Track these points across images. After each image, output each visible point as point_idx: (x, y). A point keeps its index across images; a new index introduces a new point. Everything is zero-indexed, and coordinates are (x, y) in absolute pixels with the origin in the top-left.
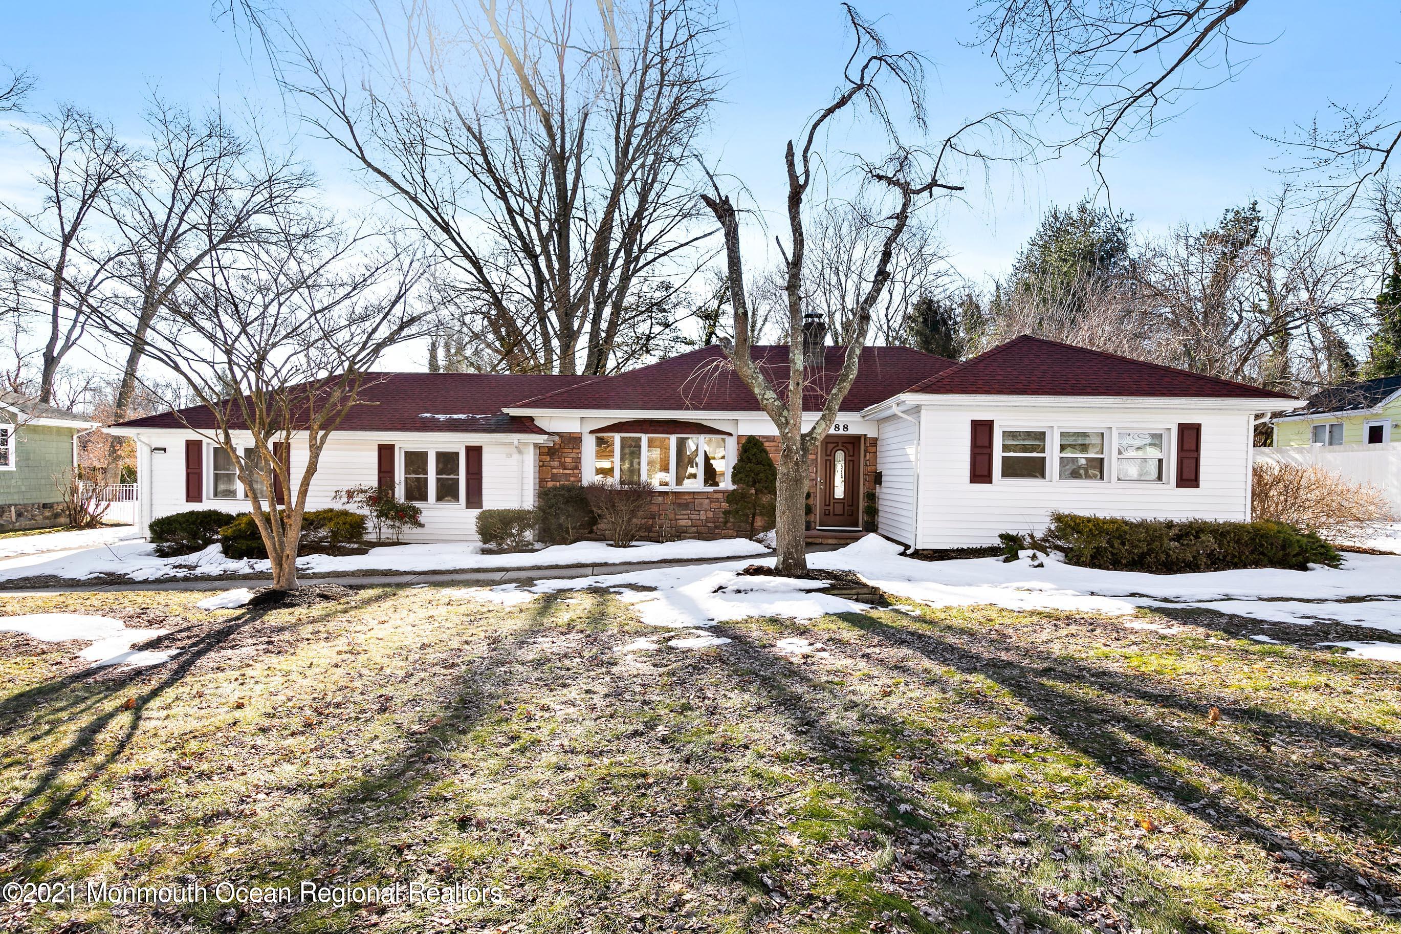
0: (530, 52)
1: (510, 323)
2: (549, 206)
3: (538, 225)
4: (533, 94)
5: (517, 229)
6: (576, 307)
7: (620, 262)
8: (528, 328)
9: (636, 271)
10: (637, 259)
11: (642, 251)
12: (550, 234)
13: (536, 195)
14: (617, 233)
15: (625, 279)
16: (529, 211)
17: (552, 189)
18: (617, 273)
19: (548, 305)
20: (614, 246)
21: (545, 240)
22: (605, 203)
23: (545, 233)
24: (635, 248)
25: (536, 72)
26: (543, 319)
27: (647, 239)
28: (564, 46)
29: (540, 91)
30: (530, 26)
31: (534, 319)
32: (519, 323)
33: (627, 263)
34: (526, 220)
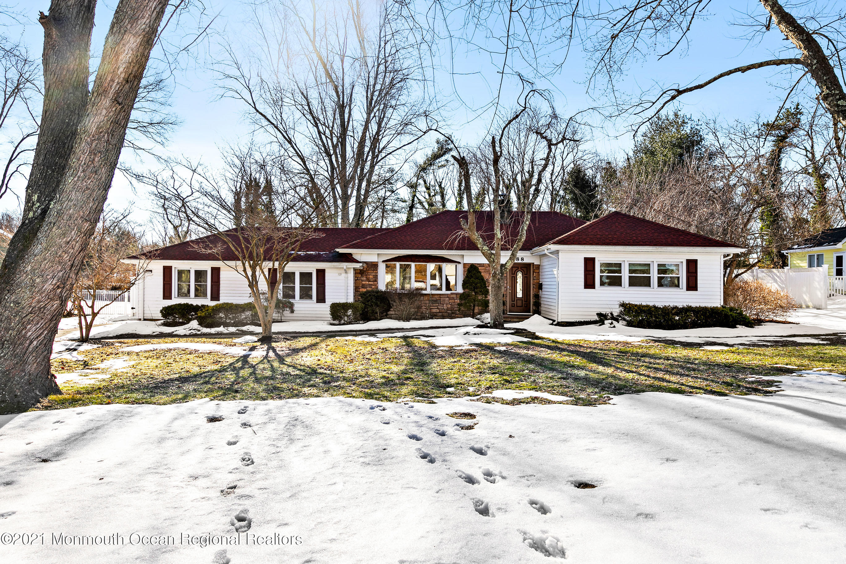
0: (329, 59)
1: (318, 191)
2: (337, 130)
3: (332, 140)
4: (330, 77)
5: (322, 142)
6: (349, 182)
7: (370, 158)
8: (326, 194)
9: (377, 162)
10: (377, 156)
11: (380, 152)
12: (337, 144)
13: (331, 125)
14: (368, 143)
15: (372, 167)
16: (328, 132)
17: (338, 121)
18: (368, 163)
19: (336, 181)
20: (366, 149)
21: (335, 147)
22: (362, 128)
23: (335, 143)
24: (377, 150)
25: (332, 67)
26: (333, 189)
27: (382, 146)
28: (344, 56)
29: (333, 76)
30: (330, 48)
31: (329, 189)
32: (322, 191)
33: (373, 158)
34: (326, 137)
